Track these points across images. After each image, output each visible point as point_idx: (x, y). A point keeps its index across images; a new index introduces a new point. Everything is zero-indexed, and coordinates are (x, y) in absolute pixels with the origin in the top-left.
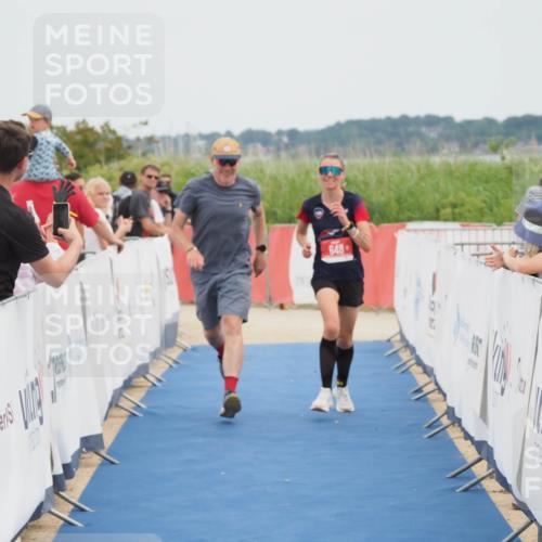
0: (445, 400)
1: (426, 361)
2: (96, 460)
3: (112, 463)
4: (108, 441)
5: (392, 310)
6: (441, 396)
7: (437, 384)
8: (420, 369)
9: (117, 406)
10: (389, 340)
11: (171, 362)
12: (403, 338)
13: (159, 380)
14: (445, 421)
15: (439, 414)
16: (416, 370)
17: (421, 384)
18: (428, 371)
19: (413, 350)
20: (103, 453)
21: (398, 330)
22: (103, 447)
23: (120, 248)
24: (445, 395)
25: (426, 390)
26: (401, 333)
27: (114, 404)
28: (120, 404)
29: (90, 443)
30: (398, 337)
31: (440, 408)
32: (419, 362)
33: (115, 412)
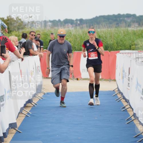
0: (133, 111)
1: (127, 98)
2: (14, 131)
3: (20, 132)
4: (18, 125)
5: (115, 80)
6: (131, 109)
7: (130, 105)
8: (124, 100)
9: (22, 113)
10: (114, 91)
11: (40, 98)
12: (119, 90)
13: (36, 104)
14: (133, 118)
15: (131, 116)
16: (123, 101)
17: (125, 106)
18: (127, 101)
19: (122, 94)
20: (17, 129)
21: (117, 87)
22: (16, 127)
23: (22, 60)
24: (133, 109)
25: (126, 107)
26: (118, 88)
27: (21, 112)
28: (22, 112)
29: (12, 126)
30: (117, 89)
31: (131, 114)
32: (124, 98)
33: (21, 115)
